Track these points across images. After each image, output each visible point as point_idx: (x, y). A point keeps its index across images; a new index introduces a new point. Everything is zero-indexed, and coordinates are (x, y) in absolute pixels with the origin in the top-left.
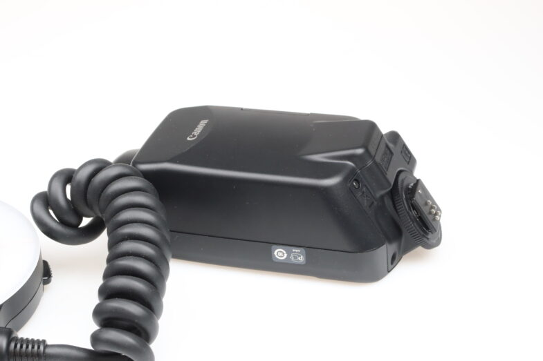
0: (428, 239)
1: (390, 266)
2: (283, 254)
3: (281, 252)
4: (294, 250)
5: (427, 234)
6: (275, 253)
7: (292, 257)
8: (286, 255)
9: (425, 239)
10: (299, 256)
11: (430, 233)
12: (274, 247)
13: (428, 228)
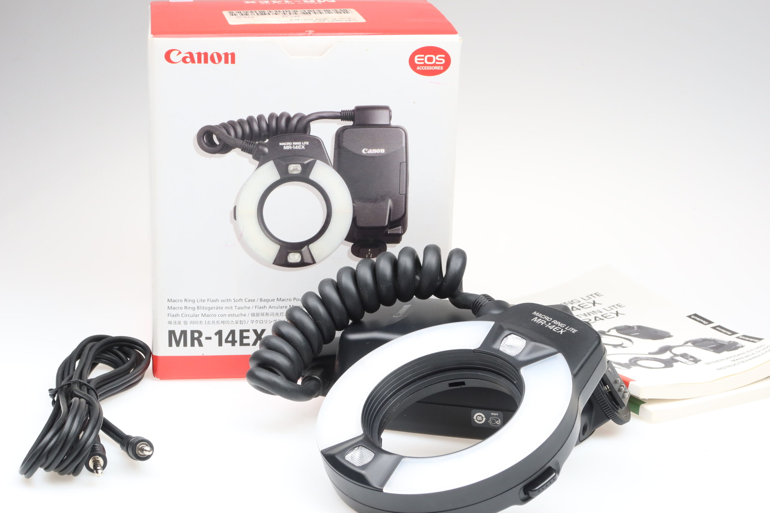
0: (617, 412)
1: (582, 437)
2: (482, 418)
3: (480, 416)
4: (492, 414)
5: (618, 409)
6: (475, 418)
7: (490, 422)
8: (484, 419)
9: (616, 413)
10: (497, 420)
11: (620, 409)
12: (473, 411)
13: (618, 404)
